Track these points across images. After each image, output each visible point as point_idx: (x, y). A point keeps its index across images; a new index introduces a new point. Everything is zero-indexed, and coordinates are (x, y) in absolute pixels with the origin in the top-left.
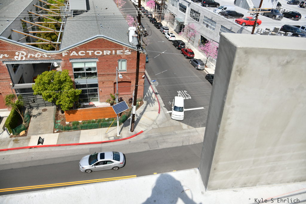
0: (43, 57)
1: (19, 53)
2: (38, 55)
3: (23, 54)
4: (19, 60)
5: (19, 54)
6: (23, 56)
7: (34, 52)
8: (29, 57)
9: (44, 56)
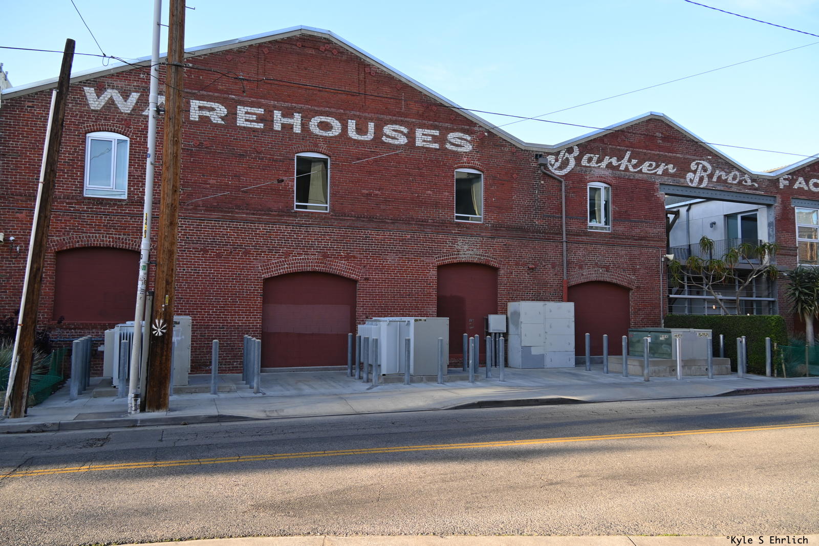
0: (744, 183)
1: (698, 164)
2: (734, 179)
3: (705, 169)
4: (694, 185)
5: (697, 169)
6: (704, 174)
7: (727, 167)
8: (715, 179)
9: (746, 182)
